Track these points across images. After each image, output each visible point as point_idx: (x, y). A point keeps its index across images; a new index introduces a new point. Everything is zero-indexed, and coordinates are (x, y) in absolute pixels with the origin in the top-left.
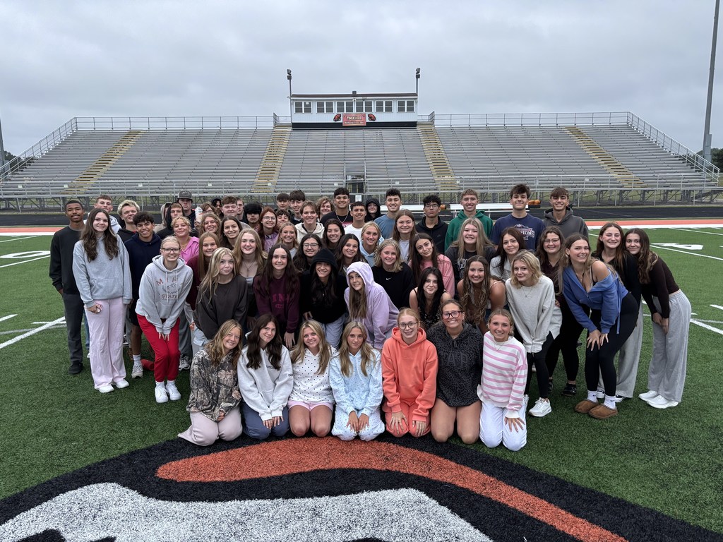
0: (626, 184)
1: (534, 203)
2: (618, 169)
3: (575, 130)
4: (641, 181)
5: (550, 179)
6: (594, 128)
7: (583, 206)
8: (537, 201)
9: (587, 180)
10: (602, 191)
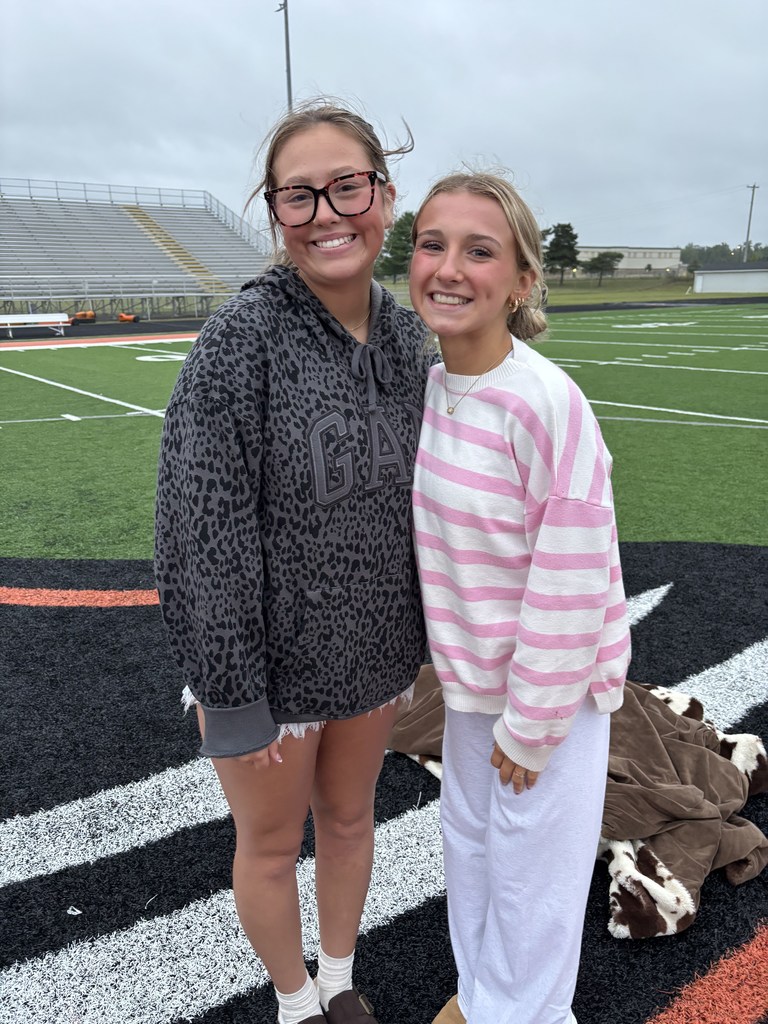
0: (207, 288)
1: (85, 315)
2: (197, 268)
3: (136, 211)
4: (224, 285)
5: (107, 280)
6: (162, 210)
7: (155, 318)
8: (90, 313)
9: (155, 282)
10: (178, 298)
